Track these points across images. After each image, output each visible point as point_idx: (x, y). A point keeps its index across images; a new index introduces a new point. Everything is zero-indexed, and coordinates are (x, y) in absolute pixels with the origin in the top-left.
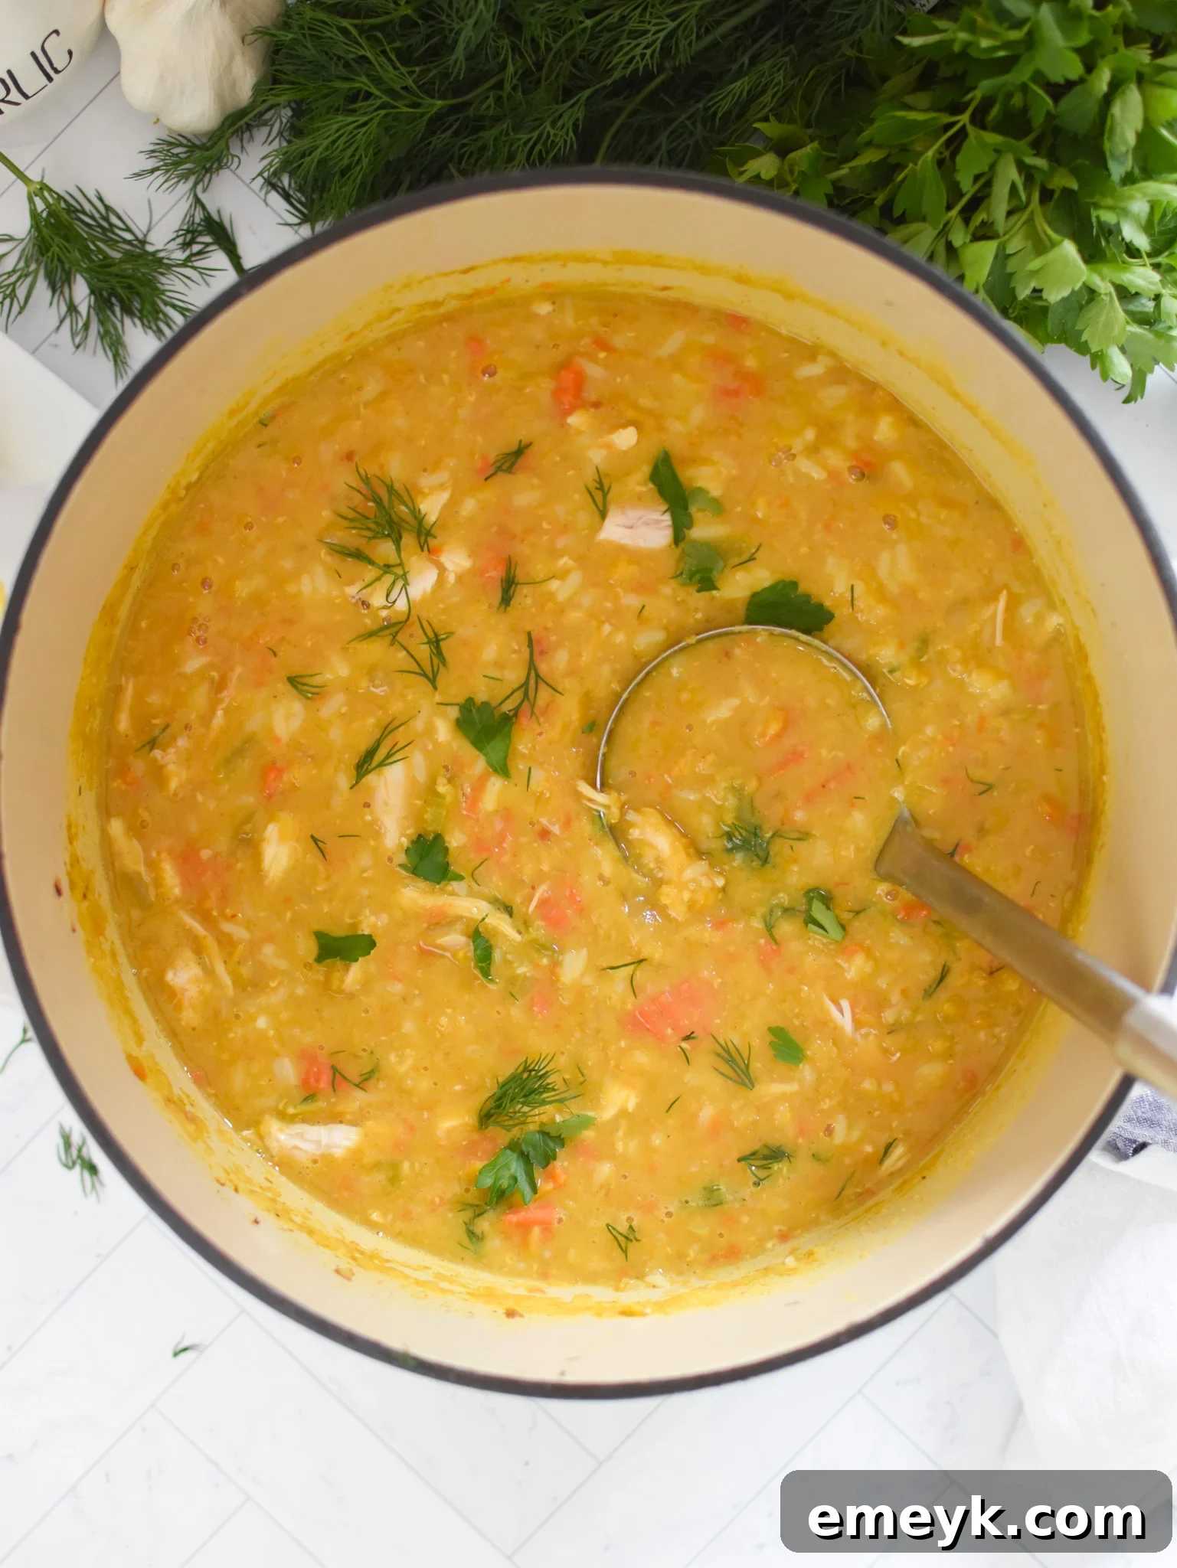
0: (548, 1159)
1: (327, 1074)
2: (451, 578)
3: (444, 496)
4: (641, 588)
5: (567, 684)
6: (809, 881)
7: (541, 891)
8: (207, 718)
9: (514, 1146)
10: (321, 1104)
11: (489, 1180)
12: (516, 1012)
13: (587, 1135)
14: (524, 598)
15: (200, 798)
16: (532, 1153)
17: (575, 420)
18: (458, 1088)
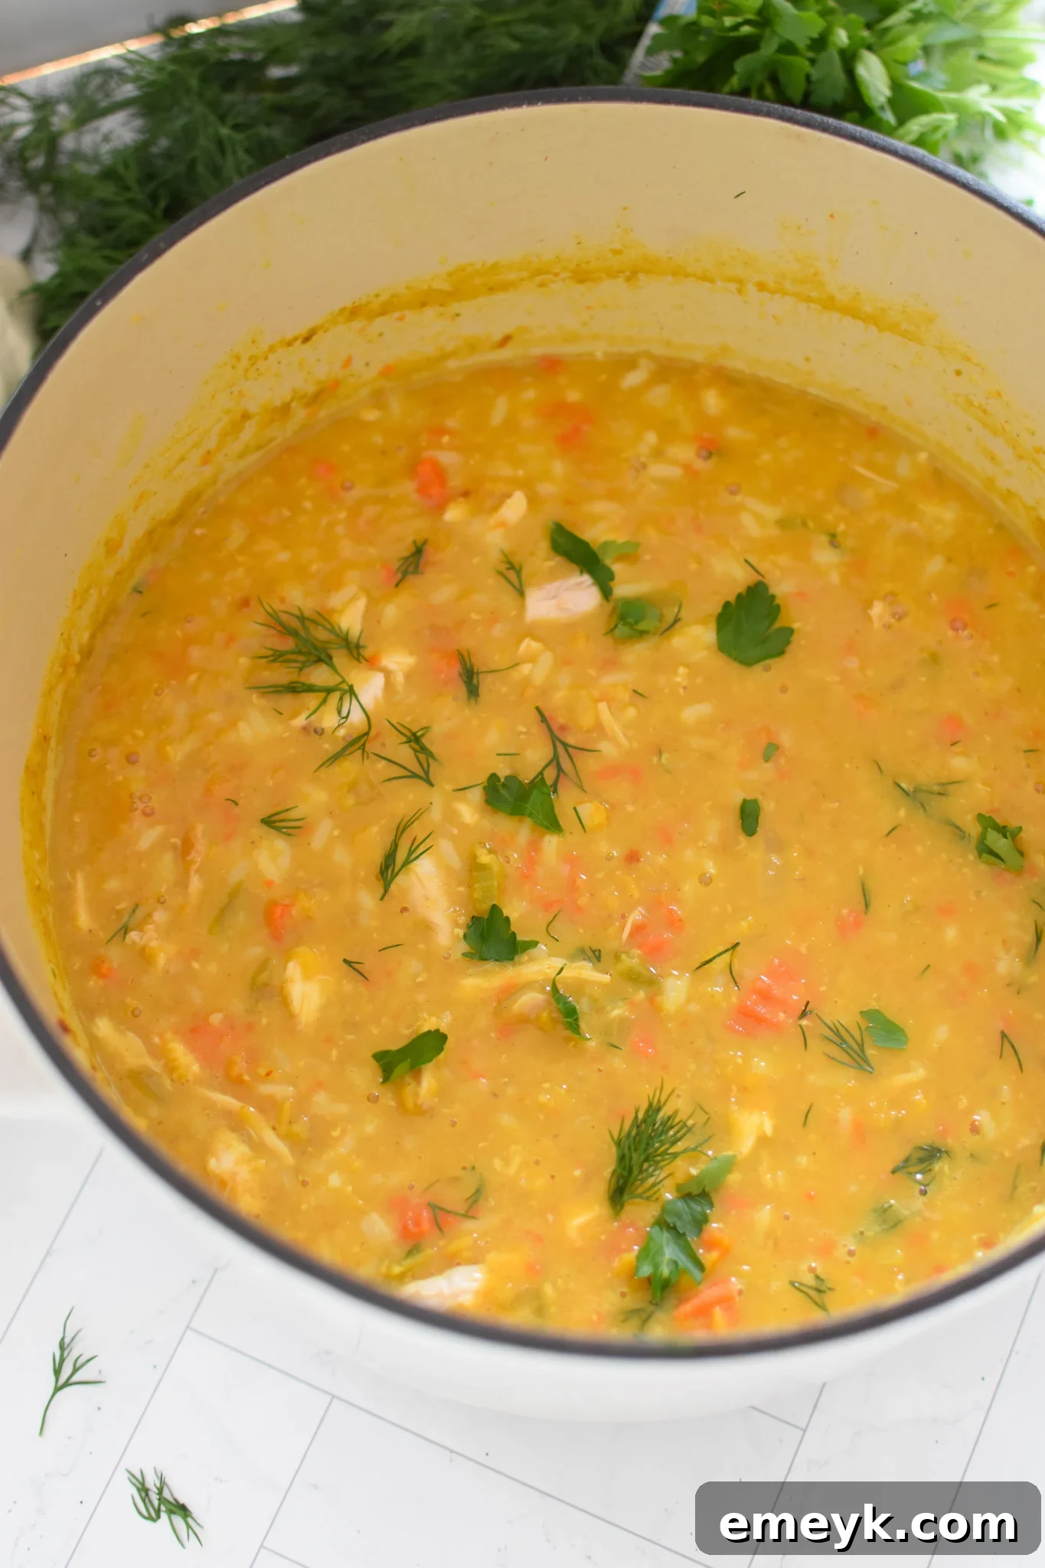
0: (700, 1224)
1: (425, 1214)
2: (400, 679)
3: (362, 604)
7: (636, 916)
8: (182, 883)
9: (662, 1224)
10: (429, 1252)
11: (646, 1270)
12: (619, 1063)
13: (734, 1178)
15: (196, 965)
16: (679, 1224)
17: (454, 513)
18: (577, 1173)
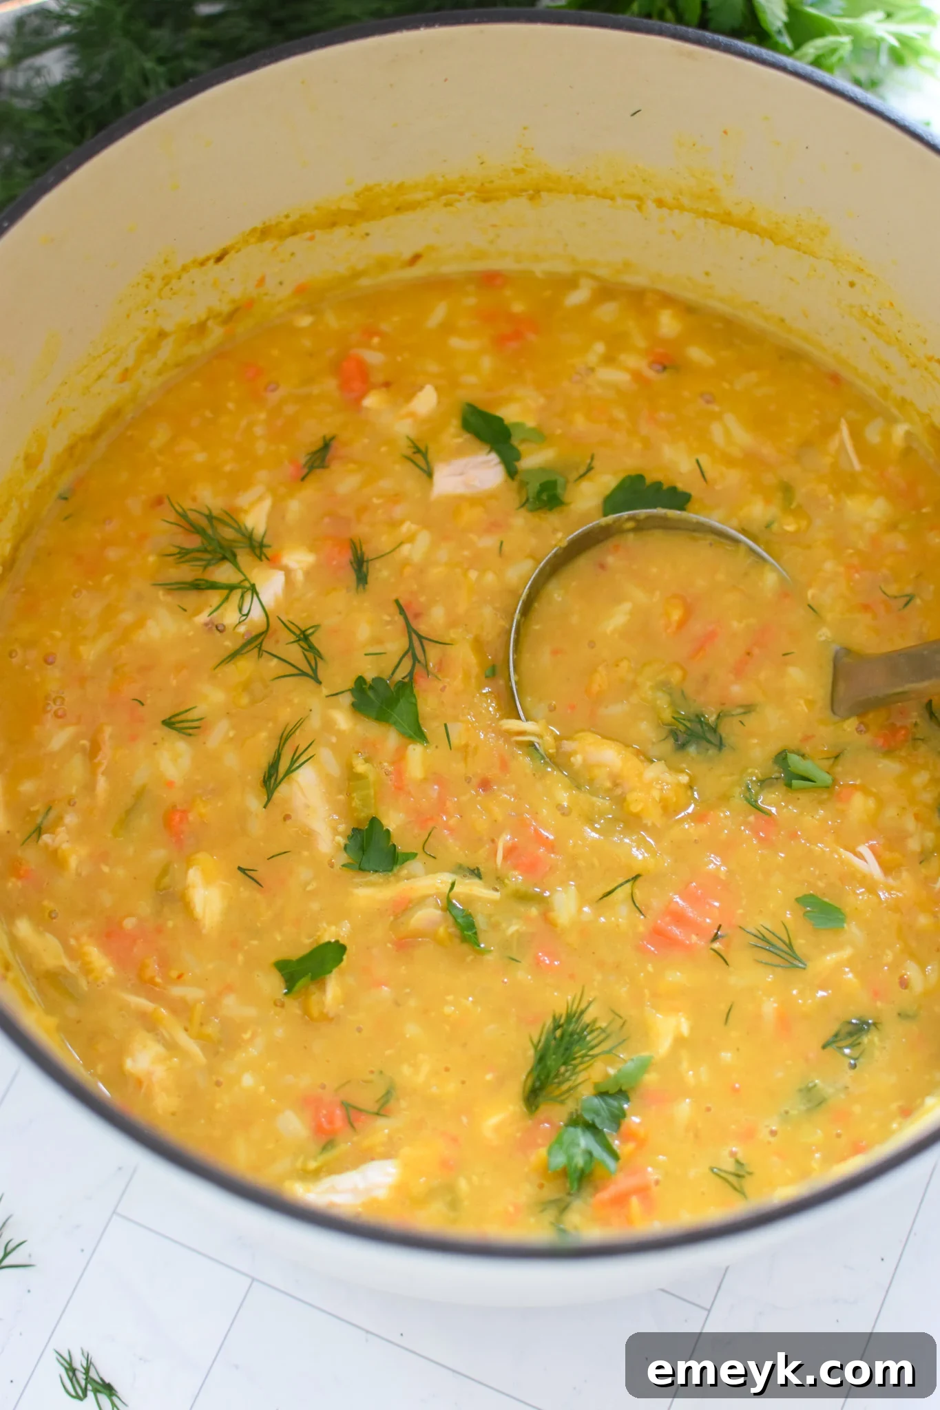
0: (617, 1118)
1: (338, 1112)
2: (300, 577)
3: (267, 504)
4: (494, 526)
5: (453, 634)
6: (774, 747)
7: (505, 839)
8: (90, 787)
9: (576, 1121)
10: (343, 1148)
11: (560, 1160)
12: (523, 975)
13: (651, 1078)
14: (380, 573)
15: (106, 869)
16: (598, 1122)
17: (373, 402)
18: (489, 1077)
